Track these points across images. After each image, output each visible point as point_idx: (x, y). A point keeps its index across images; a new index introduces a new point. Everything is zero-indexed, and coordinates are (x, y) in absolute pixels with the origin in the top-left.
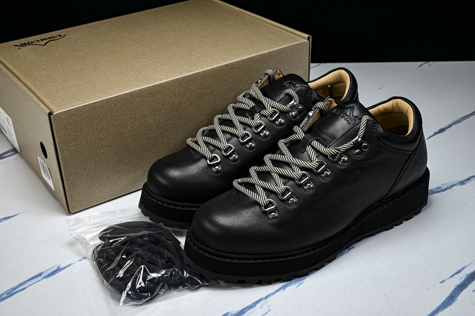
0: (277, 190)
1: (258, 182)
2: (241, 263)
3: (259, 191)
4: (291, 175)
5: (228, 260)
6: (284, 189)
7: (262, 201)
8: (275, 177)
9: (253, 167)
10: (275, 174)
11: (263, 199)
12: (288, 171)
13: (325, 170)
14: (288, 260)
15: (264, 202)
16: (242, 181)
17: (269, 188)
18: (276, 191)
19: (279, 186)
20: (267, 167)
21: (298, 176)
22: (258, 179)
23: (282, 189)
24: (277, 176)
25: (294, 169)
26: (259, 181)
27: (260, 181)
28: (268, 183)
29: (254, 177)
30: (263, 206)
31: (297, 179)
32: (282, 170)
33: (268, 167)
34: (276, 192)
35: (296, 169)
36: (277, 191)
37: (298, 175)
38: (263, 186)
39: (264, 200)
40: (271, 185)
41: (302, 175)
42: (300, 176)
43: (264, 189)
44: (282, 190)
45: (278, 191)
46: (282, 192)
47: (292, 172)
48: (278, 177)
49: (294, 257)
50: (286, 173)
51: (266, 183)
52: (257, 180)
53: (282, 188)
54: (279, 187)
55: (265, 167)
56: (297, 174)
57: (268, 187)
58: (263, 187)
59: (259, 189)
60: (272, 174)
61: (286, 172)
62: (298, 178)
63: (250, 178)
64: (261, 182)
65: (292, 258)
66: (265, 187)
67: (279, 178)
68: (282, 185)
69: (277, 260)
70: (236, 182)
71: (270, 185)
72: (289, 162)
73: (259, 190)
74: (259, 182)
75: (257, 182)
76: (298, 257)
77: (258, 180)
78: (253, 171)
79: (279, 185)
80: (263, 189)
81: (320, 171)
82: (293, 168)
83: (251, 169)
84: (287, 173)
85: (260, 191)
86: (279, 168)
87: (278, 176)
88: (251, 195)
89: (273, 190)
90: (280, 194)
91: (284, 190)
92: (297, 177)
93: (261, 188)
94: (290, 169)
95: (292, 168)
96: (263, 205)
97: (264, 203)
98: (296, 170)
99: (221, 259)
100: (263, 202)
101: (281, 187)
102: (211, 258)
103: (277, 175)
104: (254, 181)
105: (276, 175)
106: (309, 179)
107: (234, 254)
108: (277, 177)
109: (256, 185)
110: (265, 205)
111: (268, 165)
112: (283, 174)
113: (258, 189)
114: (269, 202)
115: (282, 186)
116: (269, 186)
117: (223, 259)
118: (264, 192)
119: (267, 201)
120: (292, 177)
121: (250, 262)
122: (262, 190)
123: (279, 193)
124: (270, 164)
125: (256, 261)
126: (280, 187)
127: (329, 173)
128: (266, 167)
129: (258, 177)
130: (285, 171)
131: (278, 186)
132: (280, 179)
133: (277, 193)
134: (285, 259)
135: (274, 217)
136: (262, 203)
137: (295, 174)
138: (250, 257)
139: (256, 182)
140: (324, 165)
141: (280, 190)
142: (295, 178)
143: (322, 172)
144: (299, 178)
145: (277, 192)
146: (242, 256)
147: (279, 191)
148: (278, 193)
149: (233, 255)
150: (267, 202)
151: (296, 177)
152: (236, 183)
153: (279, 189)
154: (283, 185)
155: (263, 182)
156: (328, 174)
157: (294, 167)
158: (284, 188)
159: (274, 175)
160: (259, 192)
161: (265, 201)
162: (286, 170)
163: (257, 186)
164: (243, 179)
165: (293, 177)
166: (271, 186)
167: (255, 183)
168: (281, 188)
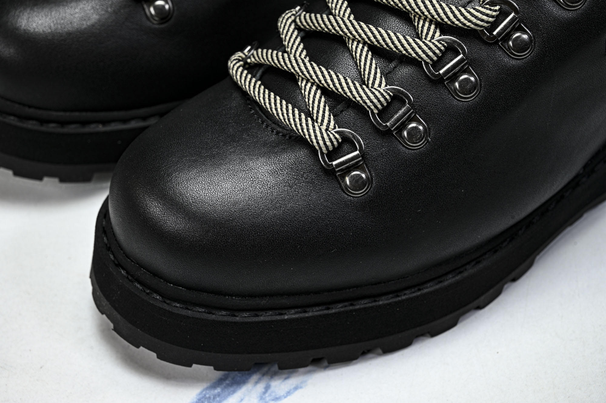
0: (365, 98)
1: (306, 68)
2: (262, 322)
3: (311, 102)
4: (410, 50)
5: (220, 316)
6: (388, 97)
7: (319, 138)
8: (358, 55)
9: (289, 15)
10: (361, 46)
11: (320, 129)
12: (398, 38)
13: (515, 27)
14: (399, 302)
15: (327, 140)
16: (256, 60)
17: (340, 90)
18: (361, 102)
19: (370, 85)
20: (331, 17)
21: (431, 54)
22: (308, 58)
23: (382, 94)
24: (364, 53)
25: (420, 29)
26: (308, 64)
27: (311, 65)
28: (336, 74)
29: (293, 51)
30: (322, 153)
31: (428, 61)
32: (379, 32)
33: (336, 21)
34: (363, 106)
35: (426, 28)
36: (365, 103)
37: (430, 48)
38: (323, 84)
39: (325, 135)
40: (346, 80)
41: (443, 48)
42: (437, 51)
43: (325, 92)
44: (382, 99)
45: (368, 101)
46: (379, 106)
47: (411, 41)
48: (369, 57)
49: (416, 289)
50: (393, 43)
51: (332, 73)
52: (303, 61)
53: (379, 92)
54: (372, 87)
55: (325, 16)
56: (427, 45)
57: (337, 89)
58: (321, 85)
59: (309, 93)
60: (350, 46)
61: (394, 38)
62: (431, 59)
63: (280, 54)
64: (317, 68)
65: (411, 293)
66: (329, 85)
67: (372, 59)
68: (381, 83)
69: (367, 305)
70: (239, 61)
71: (343, 81)
72: (402, 7)
73: (311, 99)
74: (310, 68)
75: (303, 68)
76: (429, 289)
77: (307, 60)
78: (289, 29)
79: (371, 82)
80: (322, 94)
81: (499, 34)
82: (416, 24)
83: (284, 21)
84: (397, 42)
85: (313, 102)
86: (371, 26)
87: (368, 51)
88: (283, 116)
89: (354, 99)
90: (376, 111)
91: (386, 99)
92: (428, 56)
93: (317, 89)
94: (406, 28)
95: (415, 26)
96: (324, 149)
97: (325, 144)
98: (427, 34)
99: (199, 313)
100: (321, 142)
101: (379, 89)
102: (169, 311)
103: (366, 49)
104: (292, 66)
105: (363, 47)
106: (465, 60)
107: (237, 295)
108: (367, 55)
109: (300, 78)
110: (331, 148)
111: (337, 12)
112: (382, 46)
113: (307, 93)
114: (340, 141)
115: (380, 86)
116: (340, 84)
117: (205, 312)
118: (325, 102)
119: (336, 138)
120: (411, 55)
121: (286, 317)
122: (321, 97)
123: (373, 107)
124: (343, 8)
125: (305, 312)
126: (373, 89)
127: (525, 37)
128: (329, 20)
129: (307, 52)
130: (389, 35)
131: (368, 87)
132: (374, 61)
133: (366, 107)
134: (392, 298)
135: (358, 183)
136: (318, 143)
137: (420, 47)
138: (285, 301)
139: (300, 69)
140: (511, 14)
141: (375, 101)
142: (420, 60)
143: (506, 36)
144: (435, 58)
145: (363, 104)
146: (264, 302)
147: (372, 102)
148: (368, 109)
149: (237, 301)
150: (334, 140)
151: (423, 56)
152: (238, 65)
153: (372, 97)
154: (384, 83)
155: (320, 69)
156: (523, 40)
157: (421, 22)
158: (386, 92)
159: (354, 47)
160: (311, 105)
161: (330, 139)
162: (392, 34)
163: (304, 82)
164: (260, 50)
165: (414, 55)
166: (347, 84)
167: (298, 73)
168: (377, 93)
